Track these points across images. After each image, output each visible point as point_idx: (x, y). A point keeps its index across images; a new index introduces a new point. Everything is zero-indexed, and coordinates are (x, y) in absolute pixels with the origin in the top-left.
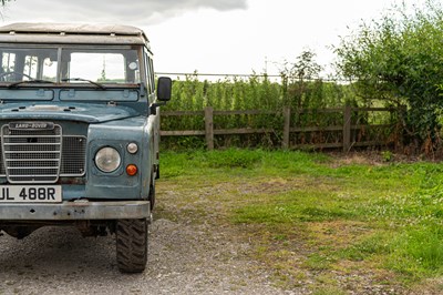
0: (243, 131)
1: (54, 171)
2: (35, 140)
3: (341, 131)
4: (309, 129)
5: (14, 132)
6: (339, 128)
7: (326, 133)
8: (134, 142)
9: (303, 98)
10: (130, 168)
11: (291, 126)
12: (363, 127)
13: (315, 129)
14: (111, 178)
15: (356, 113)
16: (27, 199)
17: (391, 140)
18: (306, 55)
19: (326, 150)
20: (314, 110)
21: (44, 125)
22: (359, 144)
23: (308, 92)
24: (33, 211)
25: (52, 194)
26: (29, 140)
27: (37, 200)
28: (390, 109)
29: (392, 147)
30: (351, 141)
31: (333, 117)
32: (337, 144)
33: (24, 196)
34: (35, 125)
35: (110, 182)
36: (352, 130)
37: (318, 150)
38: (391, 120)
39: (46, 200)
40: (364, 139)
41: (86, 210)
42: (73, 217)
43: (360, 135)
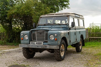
1: (44, 40)
2: (41, 34)
5: (38, 32)
8: (56, 34)
10: (56, 39)
14: (52, 41)
21: (42, 31)
24: (38, 46)
26: (40, 34)
27: (39, 44)
33: (37, 44)
34: (41, 31)
35: (52, 42)
41: (47, 47)
42: (44, 48)
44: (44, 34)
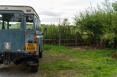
0: (48, 40)
3: (75, 40)
4: (66, 40)
6: (74, 39)
7: (71, 41)
9: (65, 31)
11: (61, 39)
12: (81, 39)
13: (68, 39)
15: (79, 36)
17: (88, 43)
18: (66, 20)
19: (71, 45)
20: (67, 35)
22: (80, 44)
23: (66, 30)
28: (88, 35)
29: (88, 45)
30: (78, 43)
31: (73, 36)
32: (73, 44)
36: (78, 40)
37: (68, 45)
38: (89, 38)
40: (81, 42)
43: (80, 41)
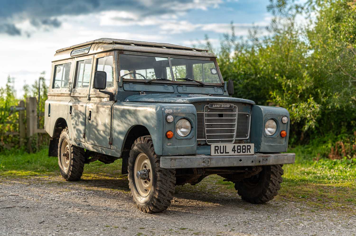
1: (232, 137)
5: (211, 110)
8: (285, 116)
14: (273, 139)
16: (236, 153)
21: (228, 105)
24: (241, 160)
25: (249, 149)
27: (241, 153)
33: (235, 151)
34: (224, 106)
39: (246, 153)
41: (268, 159)
42: (262, 164)
44: (232, 115)
